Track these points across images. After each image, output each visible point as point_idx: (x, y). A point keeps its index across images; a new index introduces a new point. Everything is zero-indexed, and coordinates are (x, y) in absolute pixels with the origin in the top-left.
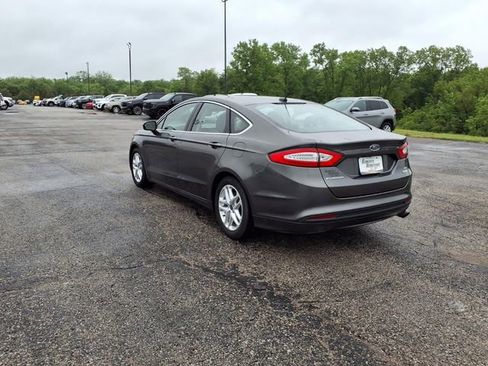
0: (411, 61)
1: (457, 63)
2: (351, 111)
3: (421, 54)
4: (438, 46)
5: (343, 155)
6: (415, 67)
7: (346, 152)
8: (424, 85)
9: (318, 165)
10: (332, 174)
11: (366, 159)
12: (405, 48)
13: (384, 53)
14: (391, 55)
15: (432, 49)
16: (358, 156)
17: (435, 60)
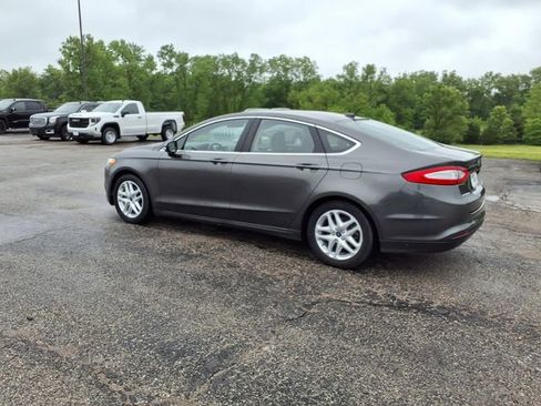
0: (262, 70)
1: (305, 74)
3: (273, 62)
4: (288, 56)
6: (267, 75)
8: (275, 94)
9: (457, 182)
12: (256, 56)
13: (236, 60)
14: (243, 62)
15: (283, 58)
17: (286, 70)
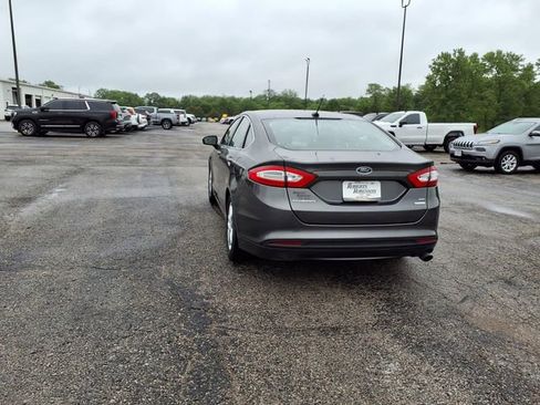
2: (531, 135)
5: (316, 176)
7: (321, 173)
9: (286, 184)
10: (300, 196)
11: (353, 183)
16: (342, 179)
